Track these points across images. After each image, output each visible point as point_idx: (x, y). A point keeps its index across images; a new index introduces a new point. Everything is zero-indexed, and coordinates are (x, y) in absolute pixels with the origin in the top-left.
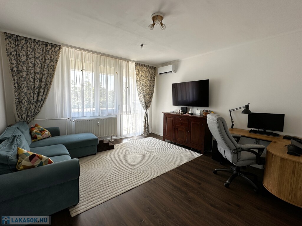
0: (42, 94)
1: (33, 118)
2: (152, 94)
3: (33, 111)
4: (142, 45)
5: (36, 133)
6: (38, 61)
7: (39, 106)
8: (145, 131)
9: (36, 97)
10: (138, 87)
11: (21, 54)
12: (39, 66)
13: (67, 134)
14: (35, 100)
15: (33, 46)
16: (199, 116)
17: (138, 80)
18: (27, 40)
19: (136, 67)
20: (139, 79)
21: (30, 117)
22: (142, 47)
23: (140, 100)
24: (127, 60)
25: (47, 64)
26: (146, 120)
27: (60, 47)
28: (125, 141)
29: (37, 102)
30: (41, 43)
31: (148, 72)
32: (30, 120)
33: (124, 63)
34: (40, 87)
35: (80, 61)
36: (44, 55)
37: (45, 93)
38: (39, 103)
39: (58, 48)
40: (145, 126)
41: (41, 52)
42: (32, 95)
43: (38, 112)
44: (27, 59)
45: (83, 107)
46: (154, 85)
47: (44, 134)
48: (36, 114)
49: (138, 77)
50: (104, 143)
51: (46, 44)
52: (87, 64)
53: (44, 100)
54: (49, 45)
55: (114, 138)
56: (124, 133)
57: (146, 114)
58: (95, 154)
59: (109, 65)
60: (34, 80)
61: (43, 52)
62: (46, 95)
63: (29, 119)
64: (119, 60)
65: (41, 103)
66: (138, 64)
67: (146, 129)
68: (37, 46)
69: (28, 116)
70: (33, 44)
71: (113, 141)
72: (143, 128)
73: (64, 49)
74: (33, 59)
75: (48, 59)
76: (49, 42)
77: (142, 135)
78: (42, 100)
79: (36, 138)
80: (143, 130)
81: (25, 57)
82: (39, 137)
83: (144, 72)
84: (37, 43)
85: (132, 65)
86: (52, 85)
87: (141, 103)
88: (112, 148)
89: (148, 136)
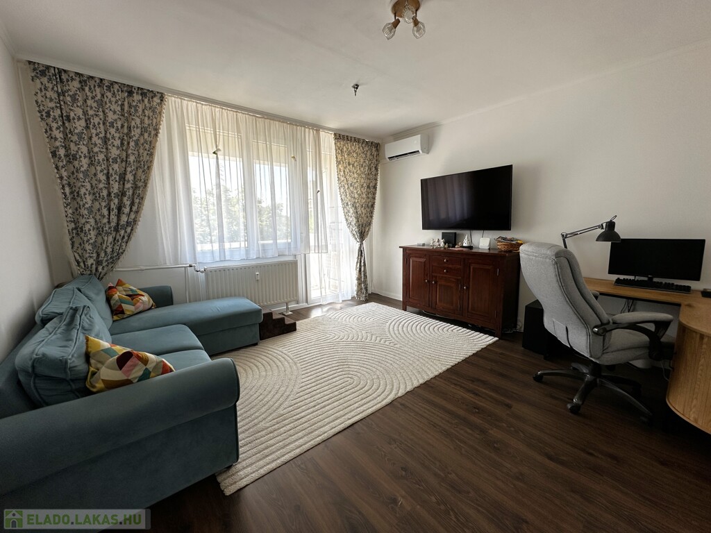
0: (127, 210)
1: (110, 266)
2: (373, 206)
3: (109, 250)
4: (356, 87)
5: (122, 301)
6: (113, 131)
7: (123, 237)
8: (359, 290)
9: (114, 218)
10: (342, 190)
11: (72, 115)
12: (115, 143)
13: (190, 302)
14: (113, 224)
15: (99, 96)
16: (487, 251)
17: (342, 173)
18: (84, 80)
19: (335, 144)
20: (344, 171)
21: (104, 264)
22: (355, 91)
23: (347, 220)
24: (317, 128)
25: (134, 138)
26: (360, 266)
27: (162, 98)
28: (316, 314)
29: (117, 229)
30: (116, 87)
31: (364, 156)
32: (104, 272)
33: (309, 134)
34: (122, 194)
35: (209, 131)
36: (126, 116)
37: (134, 208)
38: (122, 232)
39: (157, 100)
40: (359, 279)
41: (119, 108)
42: (105, 212)
43: (122, 253)
44: (87, 127)
45: (221, 240)
46: (376, 184)
47: (138, 301)
48: (116, 257)
49: (340, 166)
50: (275, 320)
51: (130, 91)
52: (226, 138)
53: (132, 224)
54: (137, 93)
55: (293, 306)
56: (314, 294)
57: (361, 252)
58: (256, 344)
59: (275, 140)
60: (108, 178)
61: (123, 109)
62: (137, 212)
63: (103, 268)
64: (298, 128)
65: (126, 232)
66: (341, 137)
67: (363, 285)
68: (109, 94)
69: (99, 263)
70: (98, 90)
71: (290, 313)
72: (355, 282)
73: (172, 102)
74: (101, 125)
75: (137, 127)
76: (136, 84)
77: (353, 298)
78: (128, 223)
79: (122, 312)
80: (355, 288)
81: (83, 123)
82: (128, 308)
83: (355, 155)
84: (109, 88)
85: (328, 140)
86: (149, 189)
87: (349, 227)
88: (292, 328)
89: (367, 301)
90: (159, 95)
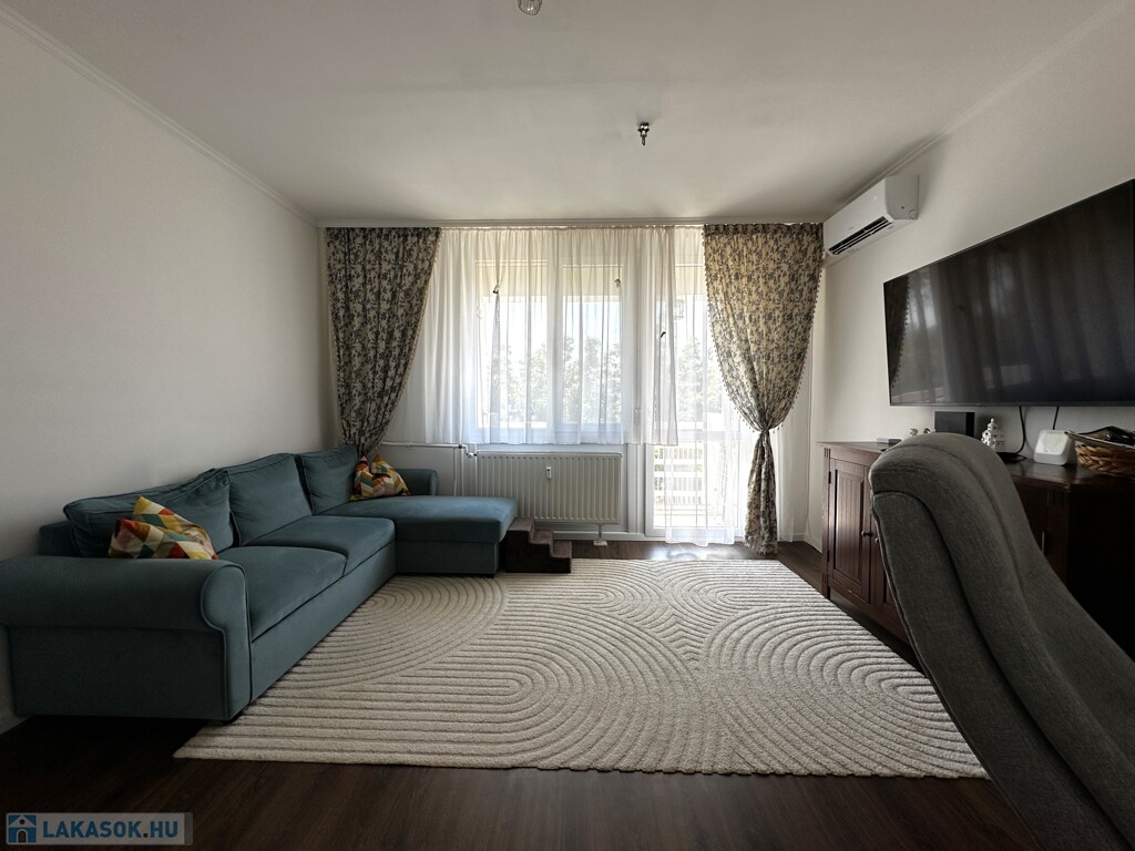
0: (391, 373)
1: (374, 438)
3: (372, 419)
4: (644, 128)
6: (385, 283)
7: (387, 405)
9: (379, 383)
10: (718, 328)
11: (353, 273)
12: (386, 298)
14: (377, 389)
15: (377, 247)
17: (721, 296)
18: (366, 233)
19: (706, 244)
20: (726, 294)
21: (367, 435)
22: (644, 137)
23: (728, 385)
24: (667, 224)
25: (404, 288)
27: (437, 235)
29: (381, 395)
30: (394, 233)
32: (367, 444)
34: (386, 357)
36: (399, 263)
37: (401, 370)
38: (386, 399)
39: (431, 238)
41: (394, 257)
42: (371, 376)
43: (386, 424)
44: (364, 284)
47: (379, 482)
48: (381, 427)
50: (531, 545)
51: (403, 233)
53: (397, 389)
54: (412, 235)
56: (658, 521)
57: (763, 452)
58: (491, 576)
60: (377, 337)
61: (397, 257)
62: (402, 376)
63: (366, 439)
64: (631, 231)
65: (389, 398)
66: (715, 230)
67: (762, 520)
68: (386, 244)
69: (361, 432)
70: (377, 241)
71: (606, 544)
73: (448, 235)
74: (376, 280)
75: (409, 275)
76: (411, 225)
78: (393, 388)
79: (360, 493)
81: (361, 280)
83: (754, 257)
84: (387, 236)
88: (563, 568)
90: (435, 231)
